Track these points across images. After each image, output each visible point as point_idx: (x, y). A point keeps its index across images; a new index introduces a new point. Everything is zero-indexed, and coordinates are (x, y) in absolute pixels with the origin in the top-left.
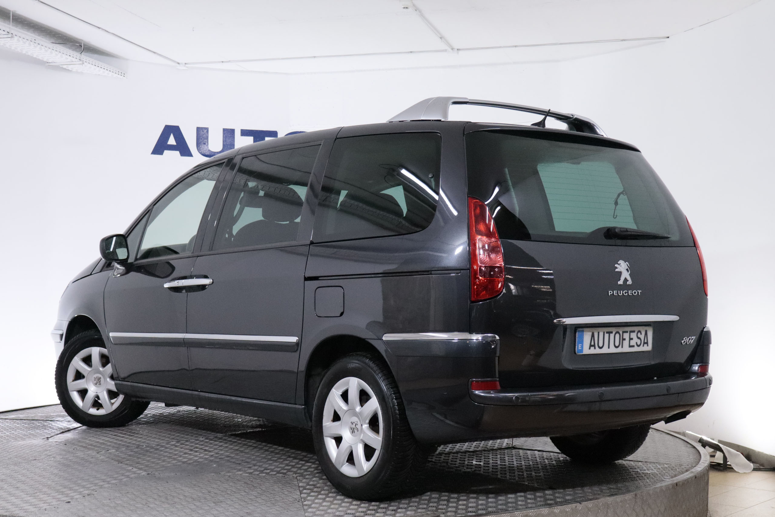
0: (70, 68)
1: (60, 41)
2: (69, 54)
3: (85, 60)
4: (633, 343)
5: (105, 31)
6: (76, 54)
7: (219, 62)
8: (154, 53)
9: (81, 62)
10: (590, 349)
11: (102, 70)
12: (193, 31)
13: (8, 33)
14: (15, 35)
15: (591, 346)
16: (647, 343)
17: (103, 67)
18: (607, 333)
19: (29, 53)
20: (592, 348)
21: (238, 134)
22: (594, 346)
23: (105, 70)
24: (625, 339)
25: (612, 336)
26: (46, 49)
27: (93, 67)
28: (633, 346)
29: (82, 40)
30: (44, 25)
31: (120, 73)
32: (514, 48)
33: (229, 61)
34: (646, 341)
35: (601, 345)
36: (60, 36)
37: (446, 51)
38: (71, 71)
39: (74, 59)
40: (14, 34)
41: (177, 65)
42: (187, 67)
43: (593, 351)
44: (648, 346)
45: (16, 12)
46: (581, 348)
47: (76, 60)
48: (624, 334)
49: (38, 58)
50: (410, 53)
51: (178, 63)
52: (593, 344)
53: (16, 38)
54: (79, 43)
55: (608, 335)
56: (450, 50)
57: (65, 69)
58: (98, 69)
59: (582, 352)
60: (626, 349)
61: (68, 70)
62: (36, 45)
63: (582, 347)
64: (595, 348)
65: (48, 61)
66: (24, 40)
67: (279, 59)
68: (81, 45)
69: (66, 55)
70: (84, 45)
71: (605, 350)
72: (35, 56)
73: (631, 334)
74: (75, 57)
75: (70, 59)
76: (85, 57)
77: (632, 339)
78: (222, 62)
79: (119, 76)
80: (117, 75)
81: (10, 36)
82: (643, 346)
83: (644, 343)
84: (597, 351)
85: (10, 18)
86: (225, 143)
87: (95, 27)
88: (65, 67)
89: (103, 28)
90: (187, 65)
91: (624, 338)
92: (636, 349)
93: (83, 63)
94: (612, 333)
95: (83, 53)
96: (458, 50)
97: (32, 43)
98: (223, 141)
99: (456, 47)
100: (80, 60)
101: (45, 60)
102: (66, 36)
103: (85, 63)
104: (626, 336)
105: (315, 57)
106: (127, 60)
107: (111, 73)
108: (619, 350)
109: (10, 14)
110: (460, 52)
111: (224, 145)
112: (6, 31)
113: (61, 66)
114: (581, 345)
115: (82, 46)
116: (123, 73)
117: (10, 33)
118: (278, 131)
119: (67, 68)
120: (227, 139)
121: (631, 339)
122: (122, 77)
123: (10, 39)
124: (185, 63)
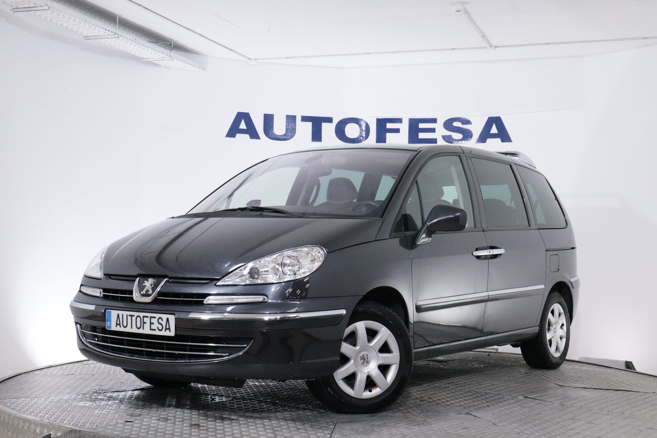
0: (160, 63)
1: (153, 40)
2: (161, 52)
3: (174, 57)
5: (194, 31)
6: (167, 52)
7: (285, 58)
8: (231, 50)
9: (171, 58)
11: (187, 65)
12: (269, 31)
13: (115, 34)
14: (121, 36)
17: (188, 62)
19: (129, 51)
21: (299, 119)
23: (189, 65)
26: (144, 47)
27: (180, 62)
29: (172, 39)
30: (143, 27)
31: (201, 68)
32: (546, 45)
33: (294, 57)
36: (154, 36)
37: (484, 48)
38: (160, 65)
39: (165, 56)
40: (120, 35)
41: (249, 60)
42: (257, 62)
45: (122, 16)
47: (167, 57)
49: (135, 55)
50: (453, 50)
53: (121, 38)
54: (169, 42)
56: (489, 47)
57: (156, 64)
58: (184, 64)
61: (159, 65)
62: (136, 44)
65: (143, 58)
66: (127, 40)
67: (337, 55)
68: (171, 43)
69: (160, 52)
70: (173, 44)
72: (133, 53)
74: (166, 54)
75: (162, 55)
76: (174, 54)
78: (288, 58)
79: (200, 70)
80: (198, 69)
81: (116, 36)
85: (117, 22)
86: (288, 128)
87: (186, 29)
88: (156, 62)
89: (191, 29)
90: (257, 61)
93: (173, 59)
95: (172, 50)
96: (495, 47)
97: (133, 42)
98: (286, 126)
99: (494, 44)
100: (170, 56)
101: (141, 56)
102: (159, 36)
103: (174, 59)
105: (368, 53)
106: (206, 56)
107: (193, 68)
109: (117, 18)
110: (497, 49)
111: (287, 129)
112: (114, 32)
113: (153, 62)
115: (171, 45)
116: (203, 67)
117: (117, 34)
118: (333, 118)
119: (158, 64)
120: (289, 124)
122: (202, 71)
123: (116, 39)
124: (256, 59)
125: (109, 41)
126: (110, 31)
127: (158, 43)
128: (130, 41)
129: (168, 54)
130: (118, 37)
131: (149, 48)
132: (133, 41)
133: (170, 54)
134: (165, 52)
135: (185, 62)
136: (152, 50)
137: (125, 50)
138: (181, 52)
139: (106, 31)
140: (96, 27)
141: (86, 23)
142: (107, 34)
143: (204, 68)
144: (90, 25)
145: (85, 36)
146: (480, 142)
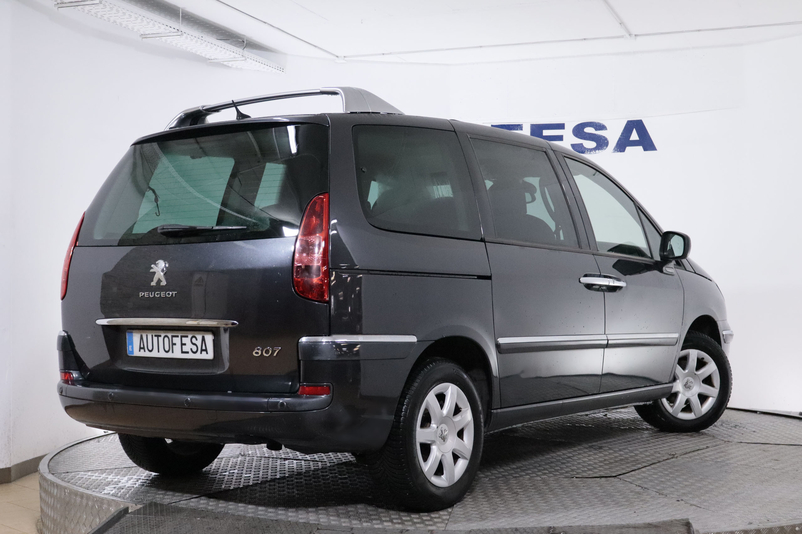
0: (230, 64)
1: (221, 37)
2: (232, 51)
3: (247, 56)
4: (185, 349)
5: (271, 25)
6: (239, 50)
7: (380, 54)
8: (315, 46)
9: (244, 59)
10: (140, 351)
11: (263, 66)
12: (362, 23)
13: (178, 31)
14: (185, 33)
15: (140, 348)
16: (206, 350)
17: (264, 63)
18: (155, 336)
19: (194, 51)
20: (142, 350)
22: (144, 348)
23: (265, 66)
24: (175, 344)
25: (161, 339)
26: (212, 46)
27: (254, 62)
28: (187, 352)
29: (244, 36)
30: (210, 21)
31: (279, 68)
32: (697, 33)
33: (391, 53)
34: (204, 348)
35: (150, 348)
36: (223, 32)
37: (622, 37)
38: (231, 67)
39: (237, 56)
40: (183, 32)
43: (142, 354)
44: (207, 353)
45: (185, 9)
46: (131, 350)
47: (239, 56)
48: (174, 338)
49: (201, 55)
50: (584, 40)
51: (337, 57)
52: (142, 346)
53: (185, 35)
54: (240, 38)
55: (156, 338)
56: (627, 36)
57: (225, 66)
58: (259, 64)
59: (133, 354)
60: (177, 354)
61: (228, 66)
62: (202, 42)
63: (132, 348)
64: (145, 351)
65: (210, 58)
66: (192, 38)
67: (442, 50)
68: (243, 40)
70: (246, 41)
71: (155, 354)
72: (198, 53)
73: (183, 339)
74: (238, 53)
75: (233, 55)
76: (247, 52)
77: (185, 344)
78: (383, 54)
79: (278, 71)
80: (276, 70)
81: (180, 33)
82: (201, 353)
83: (202, 350)
84: (147, 354)
85: (180, 16)
87: (262, 22)
88: (225, 63)
89: (268, 23)
90: (346, 59)
91: (174, 342)
92: (191, 356)
93: (246, 59)
94: (160, 336)
95: (245, 49)
96: (635, 35)
97: (199, 40)
99: (634, 32)
100: (242, 56)
101: (207, 57)
102: (229, 32)
103: (248, 59)
104: (177, 340)
105: (481, 47)
106: (286, 54)
107: (271, 68)
108: (169, 355)
109: (180, 11)
110: (638, 38)
112: (176, 29)
113: (222, 63)
114: (131, 346)
115: (244, 42)
116: (282, 68)
117: (180, 30)
121: (183, 344)
122: (281, 72)
123: (179, 36)
124: (345, 57)
125: (170, 39)
126: (173, 27)
127: (229, 40)
128: (196, 39)
129: (241, 53)
130: (182, 35)
131: (218, 46)
132: (199, 38)
133: (242, 53)
134: (237, 51)
135: (261, 62)
136: (222, 49)
137: (188, 50)
138: (255, 51)
139: (167, 28)
140: (156, 23)
141: (144, 19)
142: (168, 31)
143: (282, 70)
144: (148, 21)
145: (142, 35)
146: (618, 151)
